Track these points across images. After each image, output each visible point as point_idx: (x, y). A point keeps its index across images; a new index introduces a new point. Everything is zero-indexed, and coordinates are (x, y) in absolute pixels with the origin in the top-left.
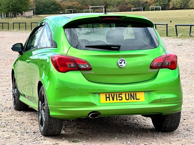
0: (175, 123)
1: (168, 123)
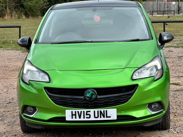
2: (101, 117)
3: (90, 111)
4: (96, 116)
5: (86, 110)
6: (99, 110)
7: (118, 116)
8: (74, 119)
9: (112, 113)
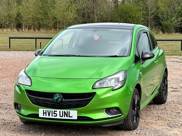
2: (65, 117)
3: (56, 111)
4: (61, 115)
5: (53, 110)
6: (64, 111)
7: (78, 117)
8: (45, 117)
9: (74, 114)
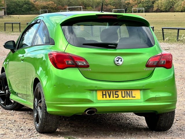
0: (168, 122)
1: (162, 123)
